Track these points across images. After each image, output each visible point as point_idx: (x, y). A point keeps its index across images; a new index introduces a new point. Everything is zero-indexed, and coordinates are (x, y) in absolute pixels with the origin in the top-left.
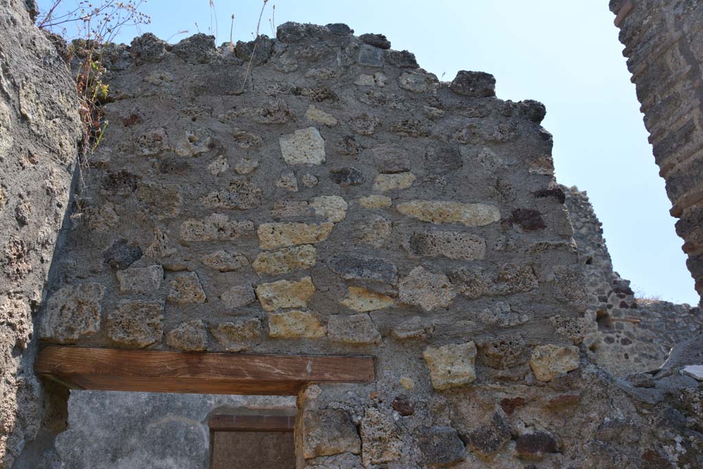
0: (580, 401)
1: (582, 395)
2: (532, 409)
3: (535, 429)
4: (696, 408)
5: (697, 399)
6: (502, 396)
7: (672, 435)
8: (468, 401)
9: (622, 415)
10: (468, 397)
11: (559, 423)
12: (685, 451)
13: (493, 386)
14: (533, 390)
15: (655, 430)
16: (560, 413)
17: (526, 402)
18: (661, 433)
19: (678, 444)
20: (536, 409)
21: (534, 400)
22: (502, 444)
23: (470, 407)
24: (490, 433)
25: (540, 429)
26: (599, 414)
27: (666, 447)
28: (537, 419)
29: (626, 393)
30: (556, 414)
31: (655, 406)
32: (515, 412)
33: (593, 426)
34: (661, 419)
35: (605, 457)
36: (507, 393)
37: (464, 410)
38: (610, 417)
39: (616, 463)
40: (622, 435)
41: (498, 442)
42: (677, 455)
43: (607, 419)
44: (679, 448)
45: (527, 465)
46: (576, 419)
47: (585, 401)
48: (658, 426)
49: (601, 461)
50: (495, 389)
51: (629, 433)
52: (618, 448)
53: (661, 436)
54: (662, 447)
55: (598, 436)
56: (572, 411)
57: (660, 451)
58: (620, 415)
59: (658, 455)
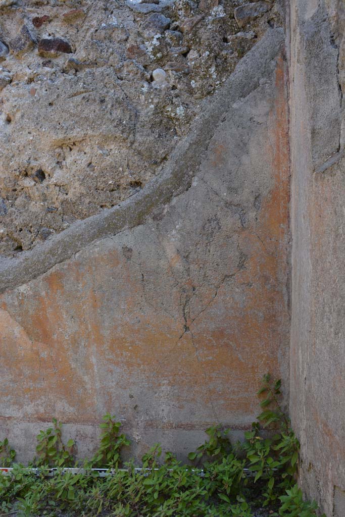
0: (87, 13)
1: (88, 10)
2: (56, 23)
3: (54, 37)
4: (180, 14)
5: (181, 6)
6: (35, 15)
7: (153, 34)
8: (11, 20)
9: (116, 22)
10: (11, 18)
11: (72, 31)
12: (159, 44)
13: (30, 9)
14: (55, 9)
15: (141, 31)
16: (75, 25)
17: (51, 18)
18: (146, 34)
19: (155, 39)
20: (58, 23)
21: (56, 17)
22: (27, 46)
23: (12, 25)
24: (20, 39)
25: (57, 36)
26: (97, 21)
27: (147, 43)
28: (58, 30)
29: (130, 8)
30: (71, 25)
31: (145, 14)
32: (43, 26)
33: (93, 30)
34: (147, 23)
35: (95, 49)
36: (38, 14)
37: (8, 27)
38: (106, 23)
39: (103, 53)
40: (113, 35)
41: (24, 45)
42: (152, 47)
43: (104, 25)
44: (155, 42)
45: (45, 60)
46: (84, 28)
47: (90, 13)
48: (144, 28)
49: (92, 53)
50: (30, 11)
51: (118, 34)
52: (108, 44)
53: (146, 36)
54: (144, 43)
55: (94, 37)
56: (82, 22)
57: (141, 46)
58: (114, 21)
59: (138, 48)
